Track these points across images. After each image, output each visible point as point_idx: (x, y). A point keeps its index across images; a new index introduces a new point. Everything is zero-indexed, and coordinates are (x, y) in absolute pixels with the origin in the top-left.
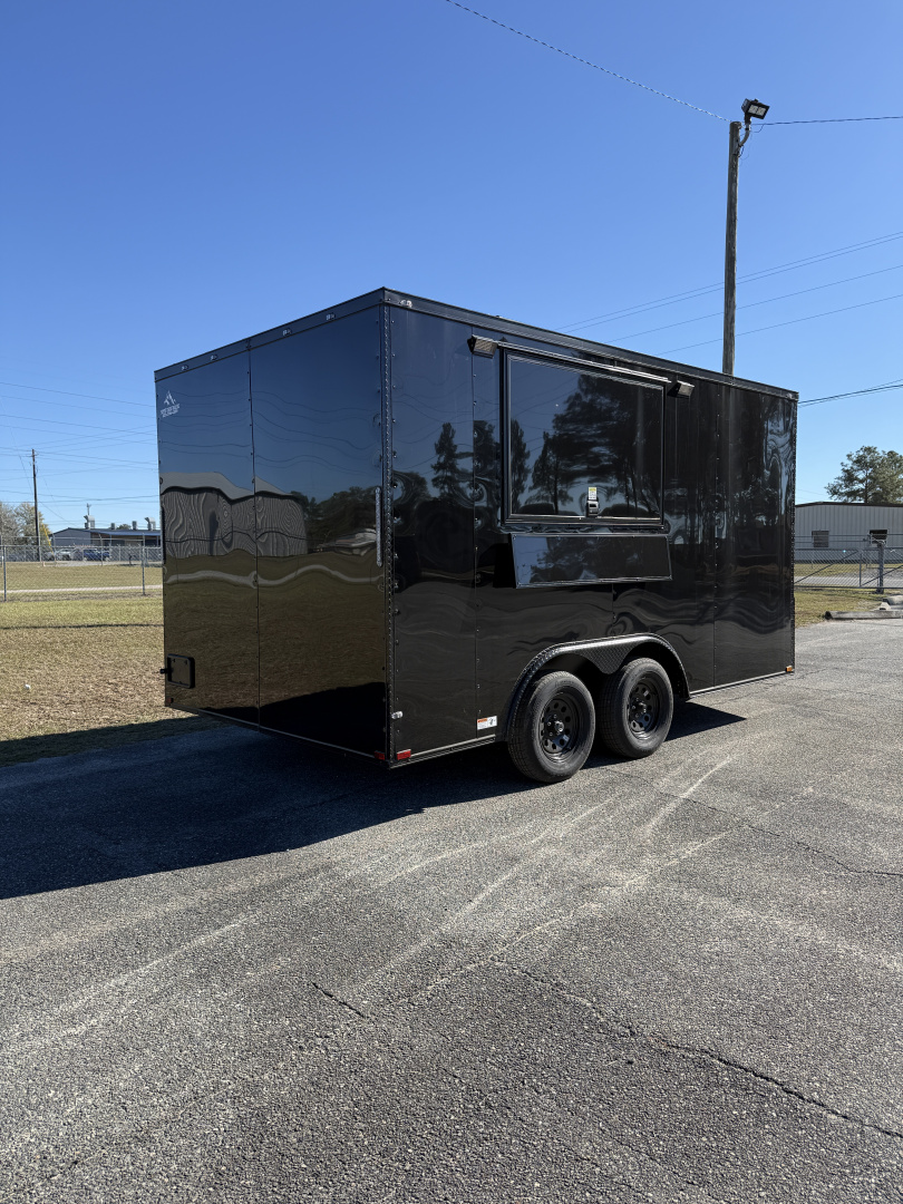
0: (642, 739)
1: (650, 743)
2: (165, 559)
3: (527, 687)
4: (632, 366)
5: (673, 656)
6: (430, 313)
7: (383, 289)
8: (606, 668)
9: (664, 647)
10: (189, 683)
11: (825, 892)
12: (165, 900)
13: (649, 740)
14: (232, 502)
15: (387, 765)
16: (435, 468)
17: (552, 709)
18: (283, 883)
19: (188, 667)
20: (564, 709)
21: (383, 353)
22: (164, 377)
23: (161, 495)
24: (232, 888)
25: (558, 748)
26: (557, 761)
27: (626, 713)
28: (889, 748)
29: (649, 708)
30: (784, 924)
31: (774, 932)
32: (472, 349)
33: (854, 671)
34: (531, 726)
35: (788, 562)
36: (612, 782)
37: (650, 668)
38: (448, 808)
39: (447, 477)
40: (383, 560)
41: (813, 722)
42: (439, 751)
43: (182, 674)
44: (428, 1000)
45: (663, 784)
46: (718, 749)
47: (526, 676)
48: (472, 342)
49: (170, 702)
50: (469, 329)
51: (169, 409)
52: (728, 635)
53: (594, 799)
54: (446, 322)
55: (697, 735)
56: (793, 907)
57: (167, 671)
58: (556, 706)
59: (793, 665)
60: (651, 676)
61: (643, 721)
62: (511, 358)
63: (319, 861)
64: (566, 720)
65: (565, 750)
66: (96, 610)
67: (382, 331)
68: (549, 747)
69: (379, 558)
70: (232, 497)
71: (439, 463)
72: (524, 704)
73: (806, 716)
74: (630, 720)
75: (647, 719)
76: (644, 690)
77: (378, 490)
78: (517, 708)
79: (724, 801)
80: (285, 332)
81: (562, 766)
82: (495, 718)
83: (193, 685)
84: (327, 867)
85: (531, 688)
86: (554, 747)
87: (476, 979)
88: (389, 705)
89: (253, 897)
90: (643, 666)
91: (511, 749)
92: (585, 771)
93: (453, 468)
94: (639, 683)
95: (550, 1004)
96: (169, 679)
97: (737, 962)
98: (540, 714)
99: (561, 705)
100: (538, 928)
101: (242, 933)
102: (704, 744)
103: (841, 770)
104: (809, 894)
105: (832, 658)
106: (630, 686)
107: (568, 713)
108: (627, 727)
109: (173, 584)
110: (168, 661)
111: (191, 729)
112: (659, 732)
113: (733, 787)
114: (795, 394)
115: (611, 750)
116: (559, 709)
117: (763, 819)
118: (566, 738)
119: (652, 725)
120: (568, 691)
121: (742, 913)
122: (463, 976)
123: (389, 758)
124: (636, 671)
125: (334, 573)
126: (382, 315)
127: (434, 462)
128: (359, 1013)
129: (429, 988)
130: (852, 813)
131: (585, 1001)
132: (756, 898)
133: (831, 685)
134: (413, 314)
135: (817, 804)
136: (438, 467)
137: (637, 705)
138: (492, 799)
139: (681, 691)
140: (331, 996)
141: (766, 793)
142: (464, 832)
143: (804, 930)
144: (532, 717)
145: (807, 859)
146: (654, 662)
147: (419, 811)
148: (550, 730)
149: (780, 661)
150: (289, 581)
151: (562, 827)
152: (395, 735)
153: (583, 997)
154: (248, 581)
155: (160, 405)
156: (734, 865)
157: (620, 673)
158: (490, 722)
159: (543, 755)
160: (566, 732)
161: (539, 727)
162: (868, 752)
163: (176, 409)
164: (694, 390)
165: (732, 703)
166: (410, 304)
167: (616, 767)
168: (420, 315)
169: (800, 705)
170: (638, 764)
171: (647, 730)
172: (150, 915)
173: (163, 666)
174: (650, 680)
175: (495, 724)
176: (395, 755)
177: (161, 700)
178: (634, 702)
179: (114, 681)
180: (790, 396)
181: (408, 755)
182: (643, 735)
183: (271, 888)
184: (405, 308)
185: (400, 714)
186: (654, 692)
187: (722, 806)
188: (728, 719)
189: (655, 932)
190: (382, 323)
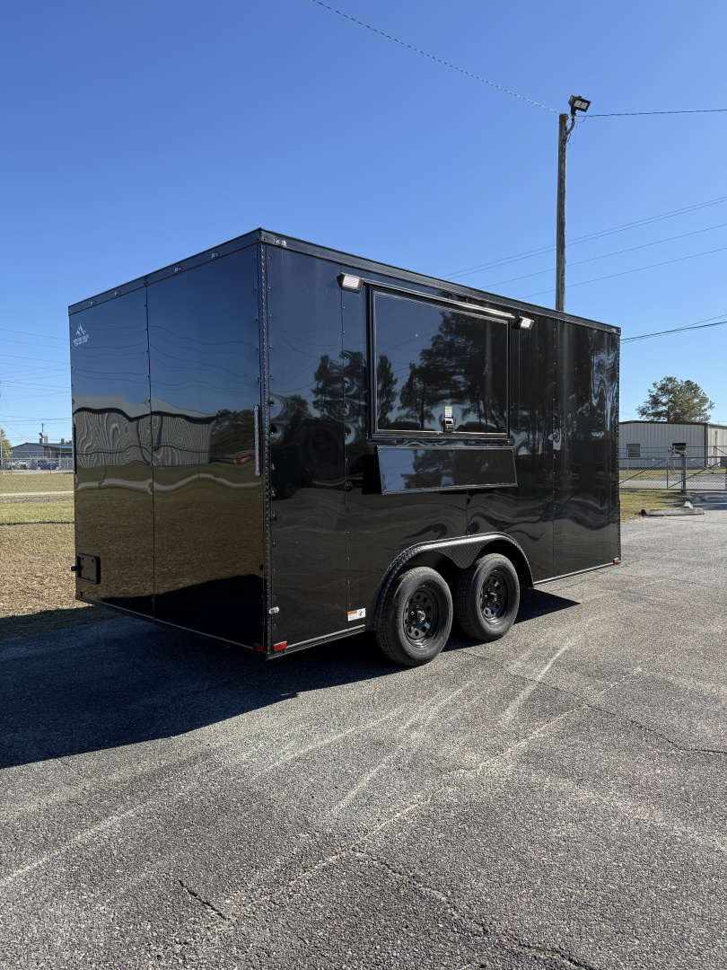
0: (493, 624)
1: (500, 628)
2: (76, 470)
3: (392, 583)
4: (481, 303)
5: (520, 551)
6: (303, 253)
7: (260, 230)
8: (462, 564)
9: (513, 545)
10: (95, 579)
11: (659, 772)
12: (49, 791)
13: (500, 625)
14: (131, 420)
15: (265, 656)
16: (314, 392)
17: (415, 600)
18: (163, 771)
19: (94, 565)
20: (425, 600)
21: (260, 287)
22: (76, 311)
23: (73, 414)
24: (115, 777)
25: (422, 634)
26: (420, 646)
27: (479, 602)
28: (703, 630)
29: (499, 597)
30: (624, 805)
31: (616, 814)
32: (341, 284)
34: (396, 616)
35: (614, 468)
36: (468, 664)
37: (499, 562)
38: (321, 691)
40: (261, 471)
41: (639, 606)
42: (314, 641)
43: (89, 571)
44: (290, 897)
46: (560, 633)
47: (391, 571)
48: (340, 278)
49: (80, 596)
50: (338, 267)
51: (80, 339)
52: (566, 531)
53: (454, 682)
54: (318, 261)
55: (540, 618)
56: (631, 787)
57: (77, 569)
58: (418, 597)
59: (620, 557)
60: (501, 569)
61: (494, 608)
62: (376, 293)
63: (198, 748)
64: (428, 610)
65: (427, 636)
67: (259, 267)
68: (412, 634)
69: (257, 468)
70: (132, 415)
71: (318, 388)
72: (390, 596)
73: (631, 600)
74: (483, 607)
75: (497, 606)
76: (495, 582)
77: (256, 409)
78: (384, 601)
79: (567, 682)
80: (176, 270)
81: (423, 651)
82: (364, 610)
83: (98, 581)
84: (206, 755)
85: (397, 582)
86: (417, 633)
87: (337, 873)
88: (266, 601)
89: (134, 788)
90: (493, 561)
91: (378, 636)
92: (444, 654)
94: (491, 576)
95: (407, 899)
96: (79, 575)
97: (583, 847)
98: (404, 604)
99: (423, 596)
100: (398, 815)
101: (118, 826)
102: (545, 627)
103: (664, 650)
104: (645, 773)
105: (649, 549)
106: (483, 577)
107: (429, 603)
108: (480, 614)
109: (82, 490)
110: (78, 559)
112: (508, 617)
113: (573, 669)
114: (618, 329)
115: (467, 635)
116: (421, 599)
117: (598, 698)
118: (427, 626)
119: (502, 611)
120: (430, 584)
121: (585, 794)
122: (325, 869)
123: (266, 650)
124: (488, 565)
125: (220, 480)
126: (259, 253)
127: (314, 387)
128: (220, 914)
129: (291, 883)
130: (677, 692)
131: (440, 896)
132: (597, 779)
133: (649, 573)
134: (288, 252)
135: (647, 683)
136: (317, 392)
137: (489, 595)
138: (361, 683)
139: (526, 580)
140: (195, 895)
141: (599, 673)
142: (334, 717)
143: (642, 813)
144: (396, 609)
145: (641, 738)
146: (503, 557)
147: (294, 695)
148: (413, 619)
149: (607, 554)
150: (182, 487)
151: (427, 712)
152: (271, 628)
153: (439, 890)
154: (144, 485)
155: (73, 336)
156: (576, 745)
157: (474, 567)
158: (361, 613)
159: (406, 642)
160: (428, 620)
161: (403, 616)
162: (685, 632)
163: (85, 339)
164: (533, 326)
165: (569, 590)
166: (284, 243)
167: (470, 650)
168: (292, 253)
169: (626, 591)
170: (490, 646)
171: (498, 616)
172: (32, 808)
173: (74, 565)
174: (502, 573)
175: (364, 615)
176: (273, 648)
177: (73, 590)
178: (486, 592)
179: (41, 574)
180: (614, 330)
181: (284, 647)
182: (494, 621)
183: (152, 777)
184: (280, 247)
185: (277, 609)
186: (504, 583)
187: (564, 686)
188: (566, 603)
189: (506, 816)
190: (258, 260)
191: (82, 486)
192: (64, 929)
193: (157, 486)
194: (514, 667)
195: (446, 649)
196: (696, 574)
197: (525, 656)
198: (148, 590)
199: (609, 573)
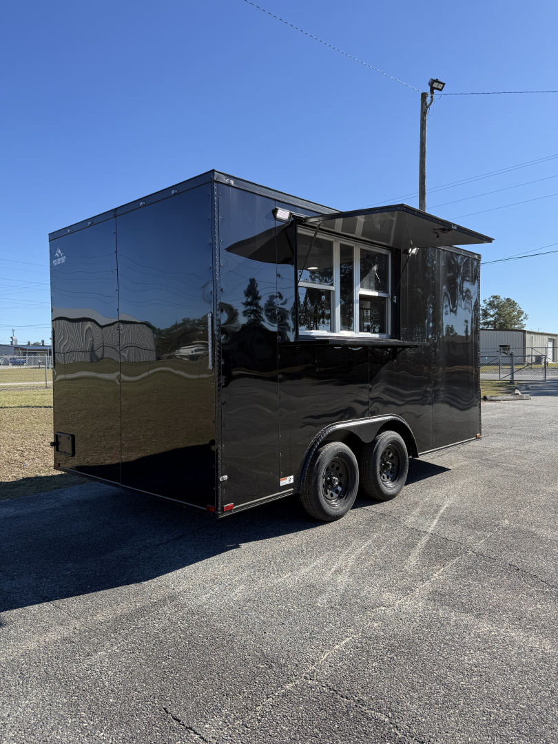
0: (389, 486)
1: (394, 490)
2: (54, 365)
3: (314, 454)
5: (407, 427)
6: (246, 190)
7: (213, 171)
8: (366, 439)
9: (402, 423)
10: (71, 452)
11: (539, 606)
12: (46, 630)
13: (394, 487)
14: (102, 327)
15: (217, 515)
17: (330, 468)
18: (139, 612)
19: (70, 442)
20: (338, 468)
21: (213, 217)
22: (55, 237)
23: (52, 321)
24: (99, 618)
25: (335, 495)
27: (378, 469)
28: (550, 490)
29: (393, 465)
30: (517, 635)
31: (512, 643)
32: (275, 216)
33: (512, 435)
34: (316, 482)
35: (476, 364)
36: (372, 519)
37: (394, 438)
38: (258, 543)
39: (253, 310)
40: (213, 365)
41: (497, 471)
42: (254, 503)
43: (66, 445)
44: (259, 721)
46: (440, 493)
47: (313, 446)
48: (275, 211)
49: (57, 467)
50: (273, 202)
51: (59, 260)
52: (442, 412)
53: (363, 534)
54: (257, 196)
55: (422, 482)
56: (520, 620)
57: (55, 444)
58: (333, 466)
59: (480, 433)
60: (395, 443)
61: (389, 474)
63: (166, 592)
64: (340, 476)
65: (340, 497)
66: (12, 398)
67: (212, 200)
68: (329, 496)
69: (210, 363)
72: (312, 466)
73: (489, 467)
74: (381, 474)
75: (391, 473)
76: (389, 453)
77: (209, 315)
78: (307, 472)
79: (453, 533)
80: (141, 204)
81: (338, 509)
82: (292, 477)
83: (73, 454)
84: (173, 598)
85: (317, 454)
86: (332, 495)
87: (295, 698)
88: (217, 471)
89: (117, 625)
90: (389, 437)
91: (302, 498)
92: (352, 511)
93: (257, 305)
94: (387, 448)
95: (356, 721)
96: (57, 449)
97: (492, 673)
98: (323, 472)
99: (336, 465)
100: (337, 647)
101: (107, 660)
102: (427, 488)
103: (523, 507)
104: (530, 609)
105: (494, 427)
106: (381, 450)
107: (340, 471)
108: (380, 479)
109: (60, 380)
110: (56, 437)
111: (73, 483)
112: (400, 481)
113: (456, 522)
114: (479, 255)
115: (369, 496)
116: (335, 468)
117: (480, 546)
118: (339, 489)
119: (395, 477)
120: (342, 455)
121: (485, 627)
122: (284, 695)
123: (217, 510)
124: (385, 440)
125: (178, 372)
126: (212, 189)
128: (202, 738)
129: (258, 708)
130: (541, 540)
131: (383, 717)
132: (492, 613)
133: (499, 445)
134: (235, 189)
136: (247, 304)
137: (385, 464)
138: (290, 535)
139: (413, 452)
140: (179, 721)
141: (475, 525)
142: (272, 564)
143: (533, 642)
144: (317, 475)
145: (519, 578)
146: (393, 432)
147: (237, 547)
148: (329, 483)
149: (471, 430)
150: (144, 378)
152: (222, 492)
153: (381, 712)
154: (112, 376)
155: (52, 257)
156: (470, 585)
157: (375, 441)
158: (289, 480)
159: (324, 502)
160: (340, 484)
161: (322, 482)
162: (536, 492)
163: (63, 259)
164: (418, 252)
165: (440, 458)
166: (232, 182)
167: (373, 508)
168: (239, 190)
169: (484, 460)
170: (387, 504)
171: (393, 481)
172: (33, 645)
173: (53, 440)
174: (395, 447)
175: (292, 481)
176: (223, 508)
177: (52, 463)
178: (383, 461)
179: (21, 448)
180: (476, 257)
181: (232, 507)
182: (390, 484)
183: (131, 617)
184: (229, 185)
185: (226, 477)
186: (396, 454)
187: (451, 536)
188: (440, 470)
189: (425, 646)
190: (212, 195)
191: (60, 377)
194: (410, 521)
195: (354, 507)
196: (536, 445)
197: (416, 512)
199: (473, 445)
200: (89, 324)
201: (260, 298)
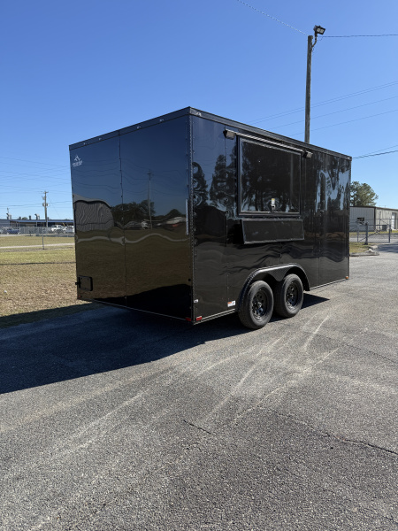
0: (291, 309)
1: (294, 311)
3: (247, 288)
4: (288, 144)
5: (303, 272)
6: (209, 118)
7: (189, 107)
8: (278, 279)
9: (300, 269)
10: (90, 288)
11: (388, 372)
12: (103, 386)
13: (294, 309)
15: (192, 323)
17: (256, 297)
18: (154, 376)
19: (89, 282)
20: (261, 297)
22: (75, 149)
23: (73, 203)
24: (132, 379)
25: (259, 314)
26: (259, 320)
27: (285, 298)
28: (393, 311)
29: (294, 296)
30: (376, 386)
31: (373, 390)
32: (225, 135)
33: (368, 278)
34: (249, 305)
35: (347, 231)
37: (295, 278)
40: (189, 232)
41: (359, 300)
42: (213, 317)
43: (86, 284)
44: (236, 425)
45: (304, 328)
46: (322, 313)
47: (247, 283)
48: (225, 132)
49: (79, 298)
50: (224, 126)
51: (77, 163)
52: (324, 263)
53: (277, 336)
54: (215, 123)
55: (311, 307)
56: (376, 378)
57: (78, 284)
58: (258, 296)
59: (349, 276)
60: (295, 281)
61: (291, 301)
62: (242, 140)
63: (167, 366)
64: (262, 302)
65: (262, 315)
67: (189, 127)
69: (187, 231)
70: (111, 206)
72: (246, 295)
73: (354, 298)
74: (286, 301)
75: (293, 300)
76: (292, 288)
77: (186, 201)
78: (243, 297)
79: (334, 335)
81: (261, 322)
82: (235, 302)
83: (92, 290)
84: (171, 368)
85: (249, 288)
86: (257, 313)
87: (254, 415)
88: (193, 297)
89: (143, 383)
90: (292, 278)
91: (240, 315)
92: (269, 324)
94: (291, 285)
95: (289, 424)
96: (79, 287)
98: (252, 299)
99: (260, 295)
100: (273, 392)
101: (144, 399)
102: (315, 311)
103: (376, 320)
104: (382, 374)
106: (287, 286)
107: (263, 299)
108: (286, 304)
109: (81, 243)
110: (79, 279)
112: (298, 306)
113: (334, 329)
114: (351, 158)
115: (280, 315)
117: (351, 342)
118: (262, 310)
119: (295, 303)
120: (263, 288)
121: (356, 382)
122: (248, 414)
123: (193, 320)
124: (289, 280)
126: (188, 119)
128: (208, 432)
129: (235, 420)
130: (387, 338)
131: (304, 423)
132: (360, 376)
133: (360, 284)
134: (202, 119)
135: (373, 335)
137: (289, 295)
138: (233, 337)
139: (306, 287)
140: (193, 425)
141: (348, 331)
142: (226, 352)
143: (384, 389)
144: (249, 301)
145: (375, 358)
146: (297, 276)
147: (203, 343)
148: (256, 306)
149: (343, 274)
151: (268, 348)
152: (195, 310)
153: (302, 421)
154: (119, 240)
155: (72, 160)
156: (346, 362)
157: (283, 281)
158: (233, 303)
159: (253, 317)
160: (262, 307)
161: (252, 305)
163: (80, 163)
164: (313, 156)
166: (200, 114)
167: (282, 321)
168: (204, 120)
169: (349, 293)
170: (291, 319)
171: (293, 305)
172: (99, 393)
173: (76, 281)
174: (295, 284)
175: (235, 304)
176: (195, 319)
178: (288, 293)
179: (44, 288)
180: (349, 158)
181: (201, 319)
183: (149, 378)
184: (198, 116)
185: (197, 301)
186: (296, 288)
187: (333, 337)
188: (322, 300)
189: (323, 392)
191: (80, 240)
192: (139, 439)
193: (127, 241)
195: (270, 322)
196: (383, 284)
197: (308, 323)
198: (122, 294)
199: (342, 284)
200: (101, 205)
201: (207, 186)
